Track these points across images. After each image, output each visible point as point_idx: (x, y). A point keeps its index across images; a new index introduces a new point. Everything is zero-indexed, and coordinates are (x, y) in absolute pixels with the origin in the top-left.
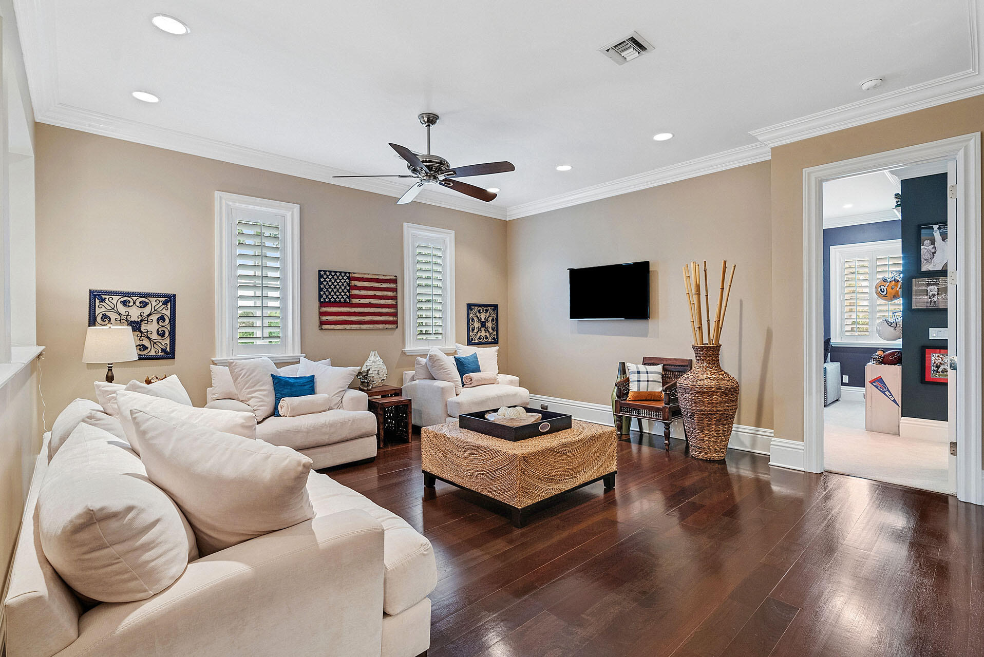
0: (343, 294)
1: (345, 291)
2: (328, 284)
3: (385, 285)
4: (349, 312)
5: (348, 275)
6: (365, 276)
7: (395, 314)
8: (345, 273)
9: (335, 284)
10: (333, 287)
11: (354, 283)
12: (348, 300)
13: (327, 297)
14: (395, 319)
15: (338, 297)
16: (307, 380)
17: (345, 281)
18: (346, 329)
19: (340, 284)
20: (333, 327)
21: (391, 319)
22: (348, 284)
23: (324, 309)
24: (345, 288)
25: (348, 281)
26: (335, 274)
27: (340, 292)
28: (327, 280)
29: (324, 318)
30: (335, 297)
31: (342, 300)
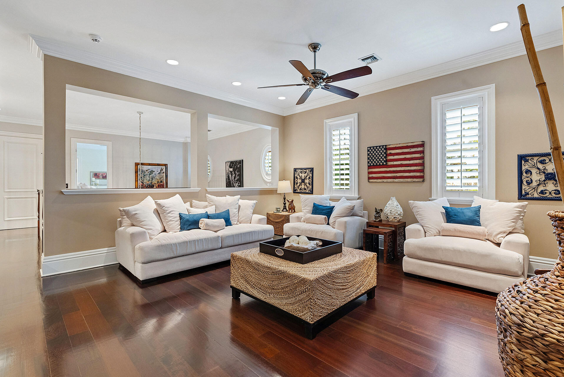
0: (381, 160)
1: (383, 157)
2: (372, 155)
3: (413, 150)
4: (386, 171)
5: (384, 147)
6: (398, 146)
7: (422, 171)
8: (383, 146)
9: (377, 154)
10: (375, 156)
11: (389, 152)
12: (385, 163)
13: (372, 162)
14: (422, 174)
15: (378, 162)
16: (329, 208)
17: (383, 152)
18: (383, 182)
19: (380, 154)
20: (375, 180)
21: (418, 174)
22: (385, 153)
23: (371, 170)
24: (383, 156)
25: (385, 151)
26: (377, 148)
27: (380, 159)
28: (372, 152)
29: (371, 176)
30: (376, 162)
31: (381, 164)
